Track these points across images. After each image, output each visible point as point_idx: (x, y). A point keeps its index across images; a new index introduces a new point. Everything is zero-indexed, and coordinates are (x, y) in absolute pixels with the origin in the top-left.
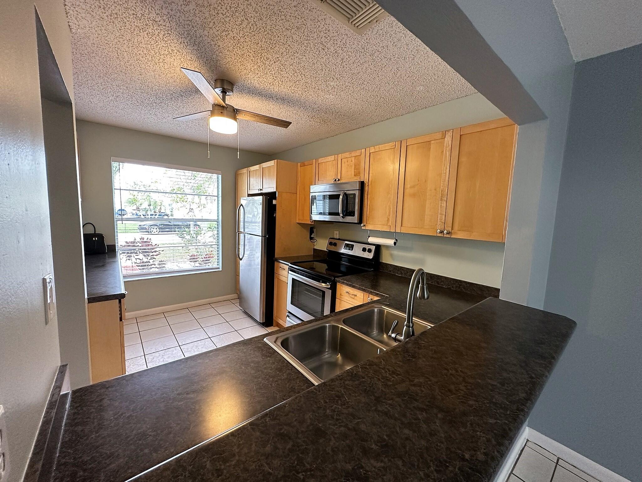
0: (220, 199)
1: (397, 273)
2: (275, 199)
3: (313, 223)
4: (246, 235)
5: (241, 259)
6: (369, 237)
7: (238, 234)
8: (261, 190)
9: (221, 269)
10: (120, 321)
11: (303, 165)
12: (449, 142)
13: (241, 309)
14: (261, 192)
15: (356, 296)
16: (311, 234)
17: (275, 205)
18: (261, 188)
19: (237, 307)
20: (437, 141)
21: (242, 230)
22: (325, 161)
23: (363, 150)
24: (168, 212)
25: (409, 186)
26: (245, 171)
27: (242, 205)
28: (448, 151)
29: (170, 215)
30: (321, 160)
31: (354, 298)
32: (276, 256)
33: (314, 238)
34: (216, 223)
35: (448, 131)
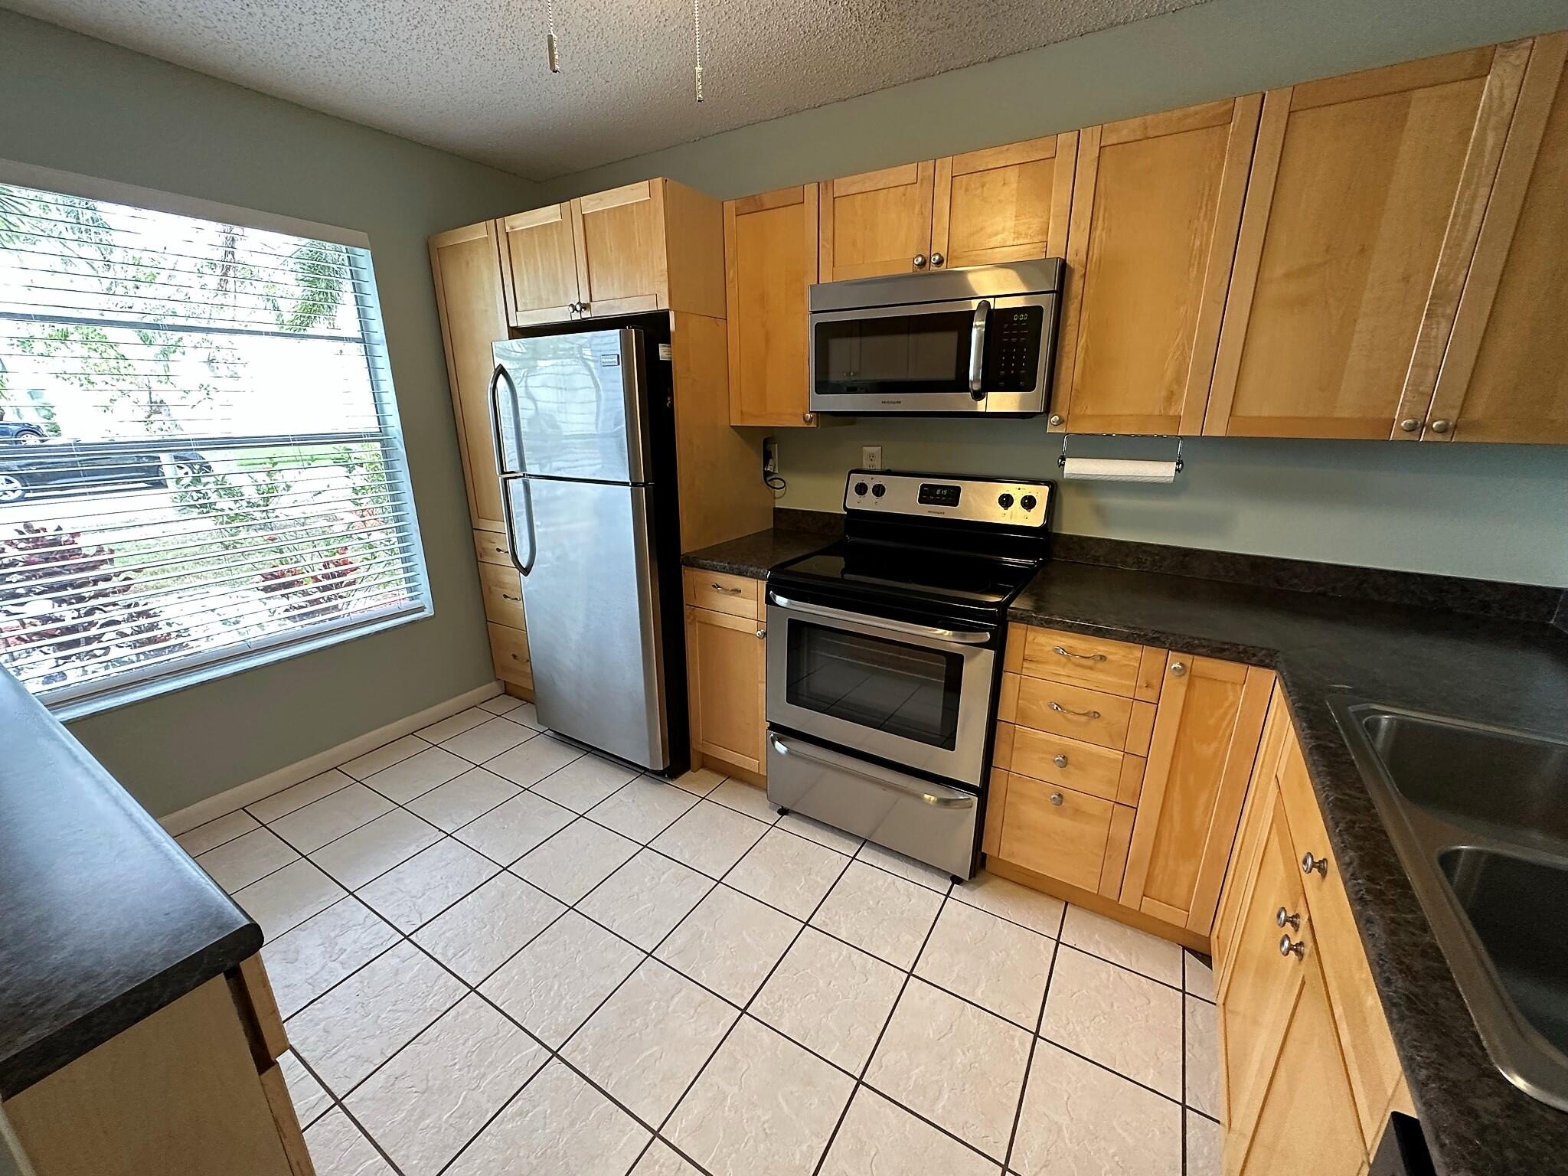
0: (382, 351)
1: (1124, 563)
2: (666, 338)
3: (813, 425)
4: (532, 482)
5: (526, 571)
6: (1063, 459)
7: (505, 480)
8: (585, 307)
9: (429, 612)
10: (261, 1070)
11: (753, 206)
12: (1507, 92)
13: (542, 729)
14: (586, 314)
15: (1103, 658)
16: (766, 464)
17: (668, 365)
18: (585, 300)
19: (520, 727)
20: (1447, 89)
21: (512, 464)
22: (868, 186)
23: (1066, 139)
24: (32, 418)
25: (1279, 271)
26: (480, 231)
27: (501, 371)
28: (1495, 129)
29: (44, 429)
30: (842, 186)
31: (1091, 668)
32: (685, 548)
33: (773, 473)
34: (378, 445)
35: (1510, 46)
